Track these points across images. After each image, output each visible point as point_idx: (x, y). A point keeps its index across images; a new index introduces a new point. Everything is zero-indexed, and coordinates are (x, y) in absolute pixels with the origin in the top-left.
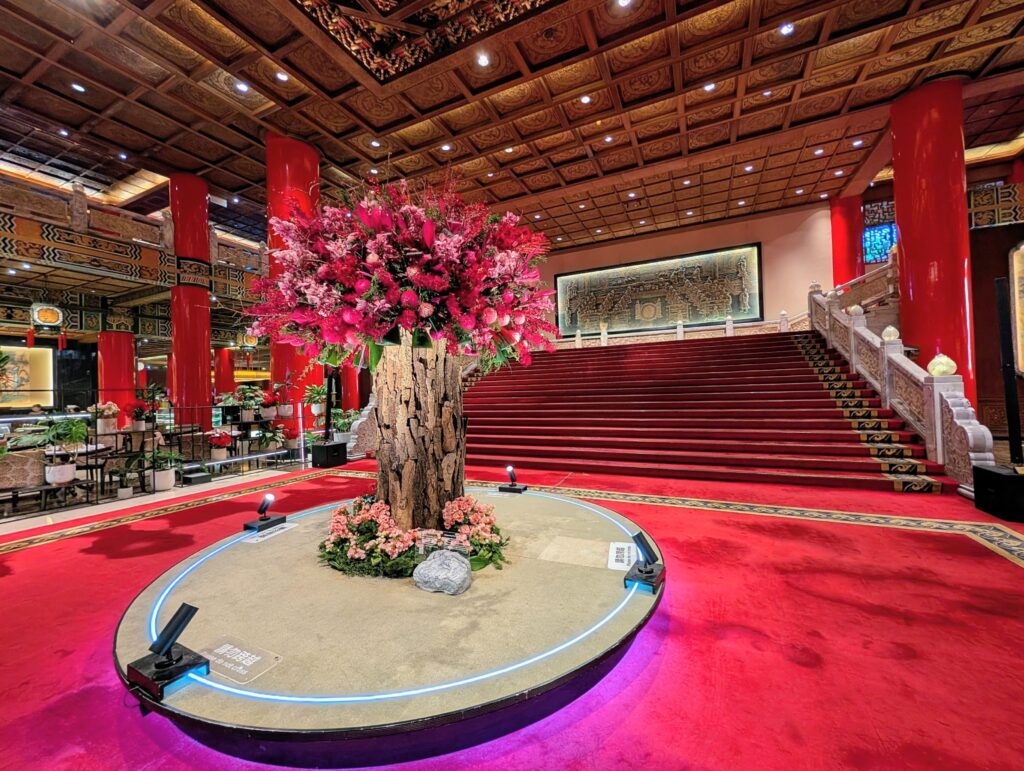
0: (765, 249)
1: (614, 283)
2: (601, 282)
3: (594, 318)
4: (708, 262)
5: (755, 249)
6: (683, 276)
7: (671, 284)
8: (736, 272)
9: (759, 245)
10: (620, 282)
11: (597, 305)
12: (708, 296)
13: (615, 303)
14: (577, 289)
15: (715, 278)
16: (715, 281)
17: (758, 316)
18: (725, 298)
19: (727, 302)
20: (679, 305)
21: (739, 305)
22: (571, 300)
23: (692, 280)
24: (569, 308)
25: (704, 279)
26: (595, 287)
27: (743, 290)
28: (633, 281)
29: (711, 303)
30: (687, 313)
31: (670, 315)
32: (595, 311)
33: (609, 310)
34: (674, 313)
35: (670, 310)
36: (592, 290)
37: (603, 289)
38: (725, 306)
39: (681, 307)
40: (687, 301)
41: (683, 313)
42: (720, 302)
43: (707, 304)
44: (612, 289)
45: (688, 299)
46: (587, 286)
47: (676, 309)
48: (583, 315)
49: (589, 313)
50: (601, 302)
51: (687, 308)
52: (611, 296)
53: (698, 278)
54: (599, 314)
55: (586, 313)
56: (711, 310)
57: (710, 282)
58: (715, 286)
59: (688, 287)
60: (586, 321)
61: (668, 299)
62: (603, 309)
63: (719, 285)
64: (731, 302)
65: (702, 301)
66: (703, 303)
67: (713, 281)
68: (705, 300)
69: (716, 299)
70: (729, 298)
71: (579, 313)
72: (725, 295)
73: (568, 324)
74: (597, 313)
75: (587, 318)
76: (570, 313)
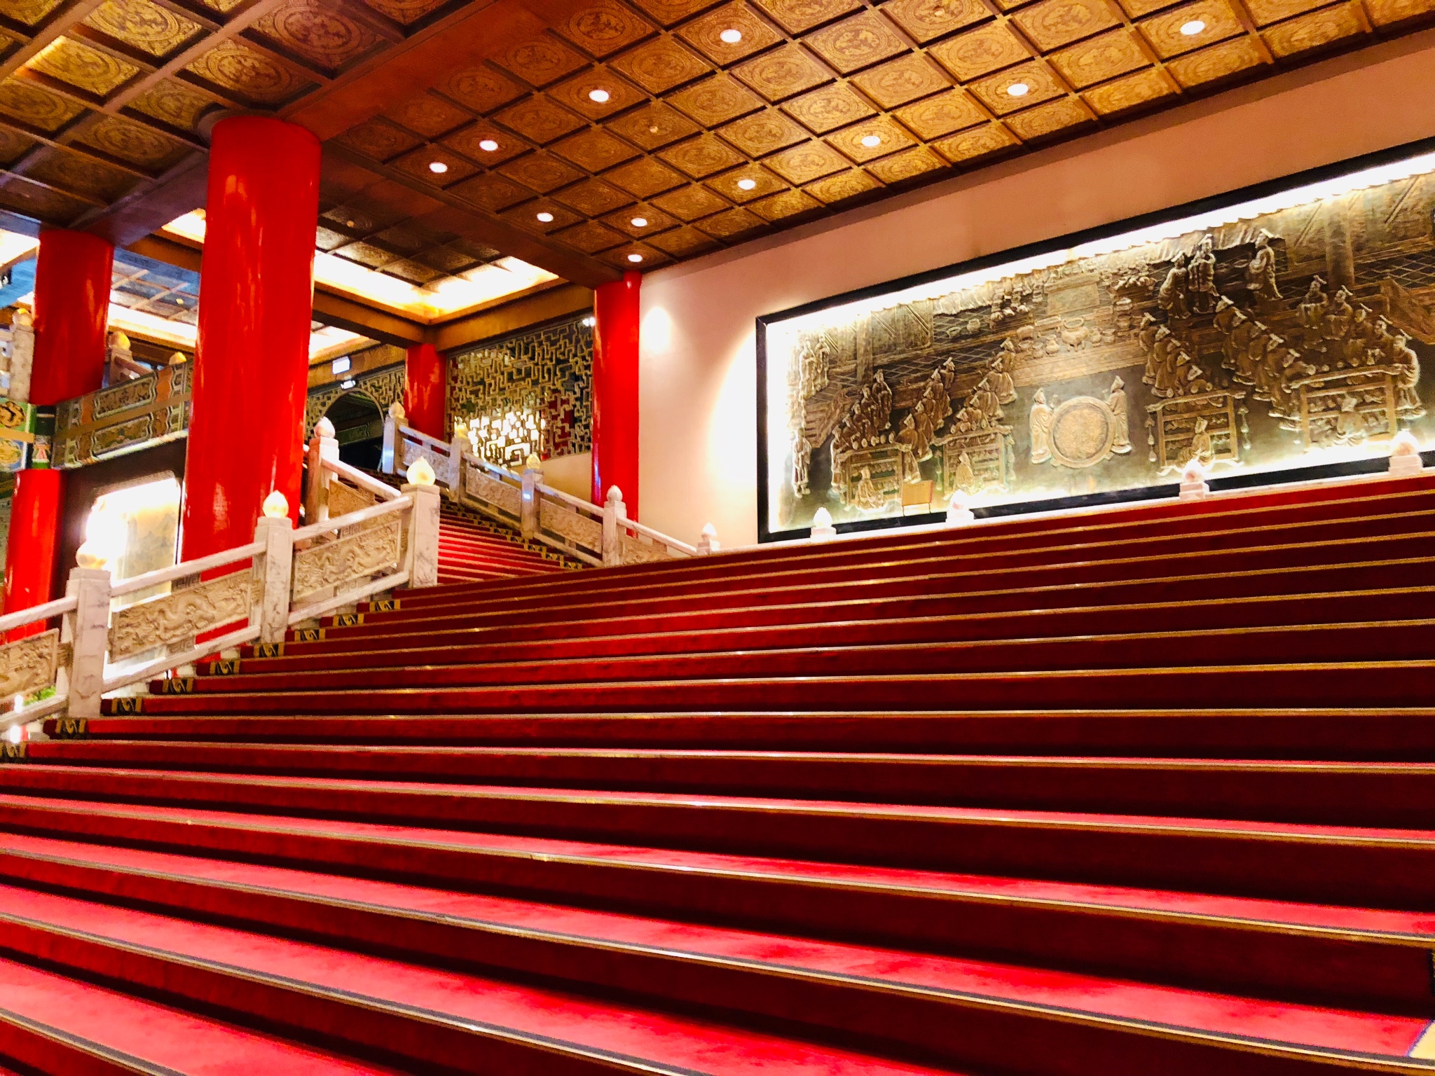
1: (955, 329)
2: (908, 329)
4: (1308, 221)
6: (1208, 284)
7: (1163, 317)
10: (973, 325)
11: (897, 416)
12: (1309, 357)
14: (831, 360)
16: (1343, 293)
18: (1386, 361)
19: (1400, 378)
20: (1200, 400)
23: (1243, 298)
24: (804, 432)
25: (1295, 286)
26: (889, 349)
28: (1023, 318)
29: (1328, 385)
30: (1232, 431)
31: (1162, 441)
32: (891, 436)
33: (940, 433)
34: (1178, 431)
35: (1161, 420)
36: (879, 362)
37: (918, 356)
38: (1389, 395)
39: (1207, 406)
40: (1225, 384)
41: (1216, 433)
42: (1368, 380)
43: (1309, 389)
44: (948, 353)
45: (1230, 373)
46: (862, 351)
47: (1186, 416)
48: (849, 453)
49: (870, 444)
50: (909, 403)
51: (1229, 410)
52: (943, 378)
53: (1267, 288)
54: (905, 448)
55: (861, 447)
56: (1331, 415)
57: (1320, 299)
58: (1343, 312)
59: (1230, 328)
60: (859, 478)
61: (1154, 378)
62: (916, 428)
63: (1356, 307)
64: (1415, 377)
65: (1291, 379)
66: (1295, 386)
67: (1331, 297)
68: (1299, 376)
69: (1348, 367)
70: (1406, 360)
71: (836, 447)
72: (1387, 347)
73: (799, 490)
74: (898, 446)
75: (863, 466)
76: (808, 448)
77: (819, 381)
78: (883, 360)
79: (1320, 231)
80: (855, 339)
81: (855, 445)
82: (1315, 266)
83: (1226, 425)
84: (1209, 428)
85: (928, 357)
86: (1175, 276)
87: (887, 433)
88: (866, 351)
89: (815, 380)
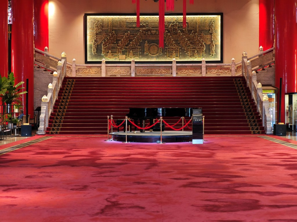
0: (225, 17)
1: (130, 26)
2: (120, 24)
3: (114, 50)
4: (192, 20)
5: (220, 16)
6: (177, 28)
7: (169, 32)
8: (208, 29)
9: (222, 14)
10: (134, 25)
11: (117, 41)
12: (191, 43)
13: (130, 40)
14: (102, 26)
15: (196, 32)
17: (220, 60)
18: (201, 46)
19: (203, 49)
20: (174, 47)
21: (209, 52)
22: (97, 34)
24: (95, 41)
26: (116, 27)
27: (212, 42)
28: (144, 26)
29: (193, 48)
30: (178, 53)
31: (167, 53)
32: (116, 45)
33: (126, 46)
34: (170, 52)
35: (168, 50)
36: (114, 29)
37: (122, 29)
38: (201, 51)
39: (175, 49)
40: (178, 45)
41: (176, 53)
42: (198, 48)
43: (190, 48)
44: (129, 30)
45: (179, 44)
46: (110, 26)
47: (172, 50)
48: (107, 47)
49: (111, 46)
50: (120, 39)
51: (178, 50)
52: (127, 35)
53: (186, 30)
54: (119, 47)
55: (109, 46)
56: (193, 53)
57: (193, 34)
58: (196, 37)
59: (180, 36)
60: (108, 52)
61: (167, 42)
62: (121, 44)
63: (198, 36)
64: (205, 49)
65: (188, 46)
66: (189, 47)
67: (195, 34)
68: (189, 46)
69: (196, 46)
70: (204, 46)
71: (103, 45)
72: (202, 44)
73: (94, 53)
74: (117, 47)
75: (109, 50)
76: (96, 44)
77: (99, 30)
78: (114, 28)
79: (194, 23)
80: (108, 23)
81: (108, 45)
82: (193, 29)
83: (178, 52)
84: (175, 52)
85: (124, 30)
86: (172, 25)
87: (115, 44)
88: (111, 26)
89: (98, 30)
